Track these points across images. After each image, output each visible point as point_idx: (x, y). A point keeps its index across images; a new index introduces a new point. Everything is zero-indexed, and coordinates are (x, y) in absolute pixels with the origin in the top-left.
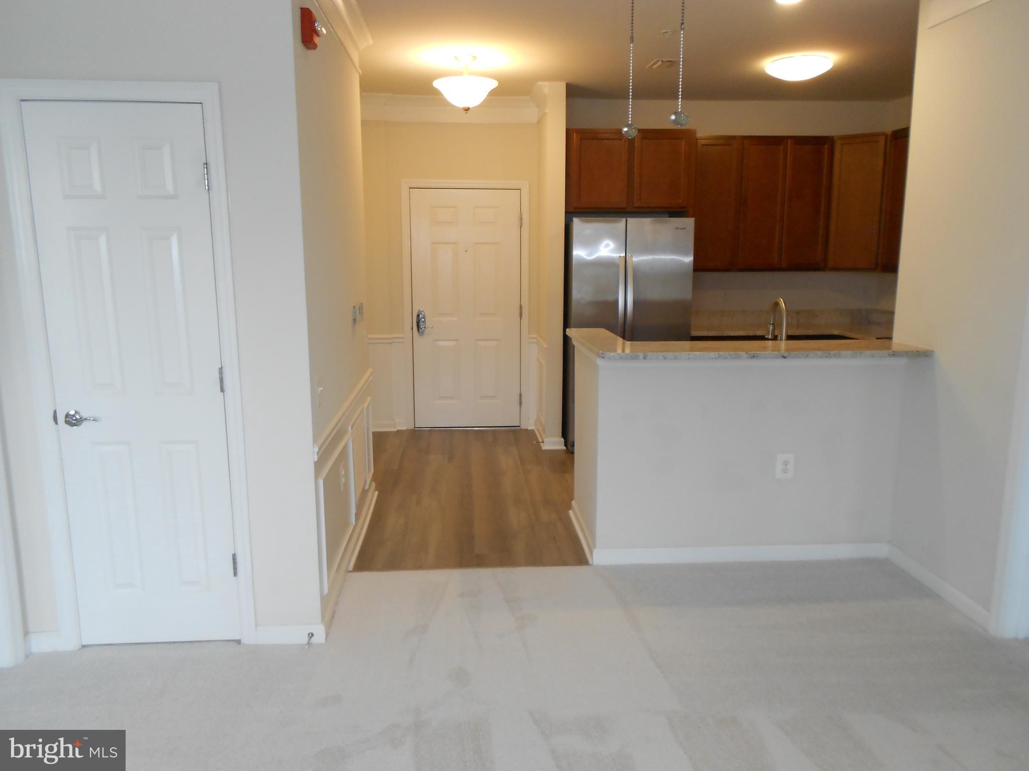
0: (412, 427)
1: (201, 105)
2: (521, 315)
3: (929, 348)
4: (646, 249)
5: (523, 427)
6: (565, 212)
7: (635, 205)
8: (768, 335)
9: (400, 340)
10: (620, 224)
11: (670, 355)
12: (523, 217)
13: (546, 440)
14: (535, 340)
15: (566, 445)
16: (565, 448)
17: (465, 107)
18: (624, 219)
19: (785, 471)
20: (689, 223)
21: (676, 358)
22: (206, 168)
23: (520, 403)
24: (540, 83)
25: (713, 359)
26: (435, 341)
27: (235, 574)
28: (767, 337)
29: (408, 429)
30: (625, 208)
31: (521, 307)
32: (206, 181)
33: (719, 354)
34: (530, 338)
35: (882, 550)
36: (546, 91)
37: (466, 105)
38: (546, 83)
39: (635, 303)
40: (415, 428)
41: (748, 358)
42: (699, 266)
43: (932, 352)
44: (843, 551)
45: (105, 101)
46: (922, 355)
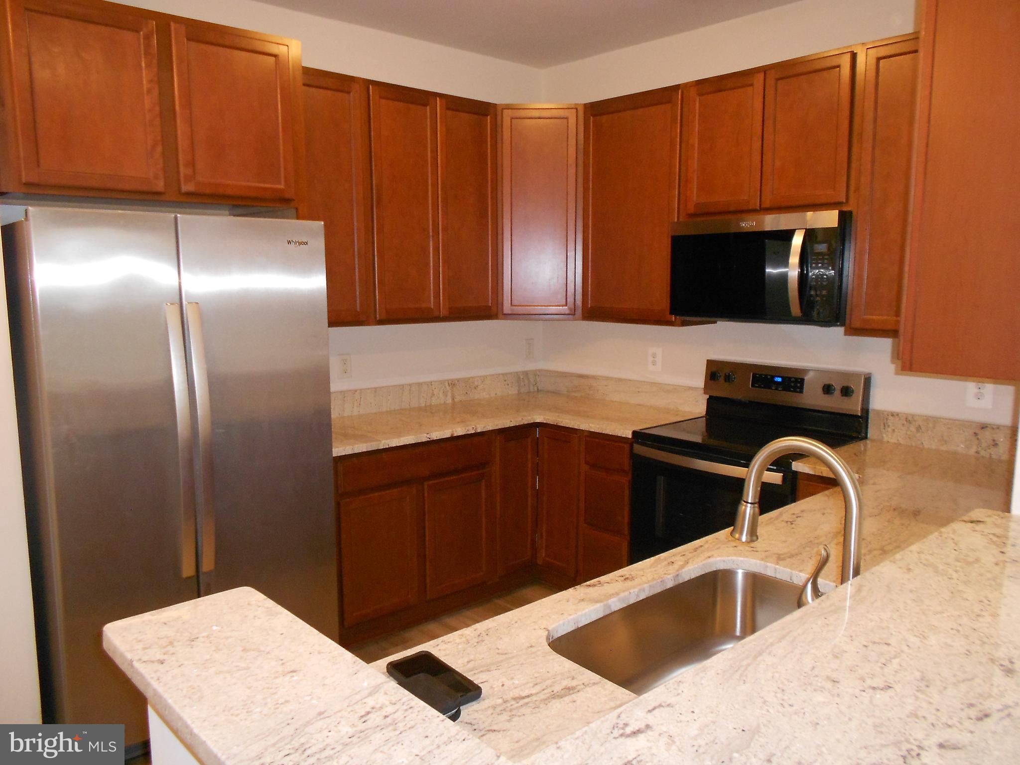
7: (185, 188)
20: (313, 232)
30: (158, 194)
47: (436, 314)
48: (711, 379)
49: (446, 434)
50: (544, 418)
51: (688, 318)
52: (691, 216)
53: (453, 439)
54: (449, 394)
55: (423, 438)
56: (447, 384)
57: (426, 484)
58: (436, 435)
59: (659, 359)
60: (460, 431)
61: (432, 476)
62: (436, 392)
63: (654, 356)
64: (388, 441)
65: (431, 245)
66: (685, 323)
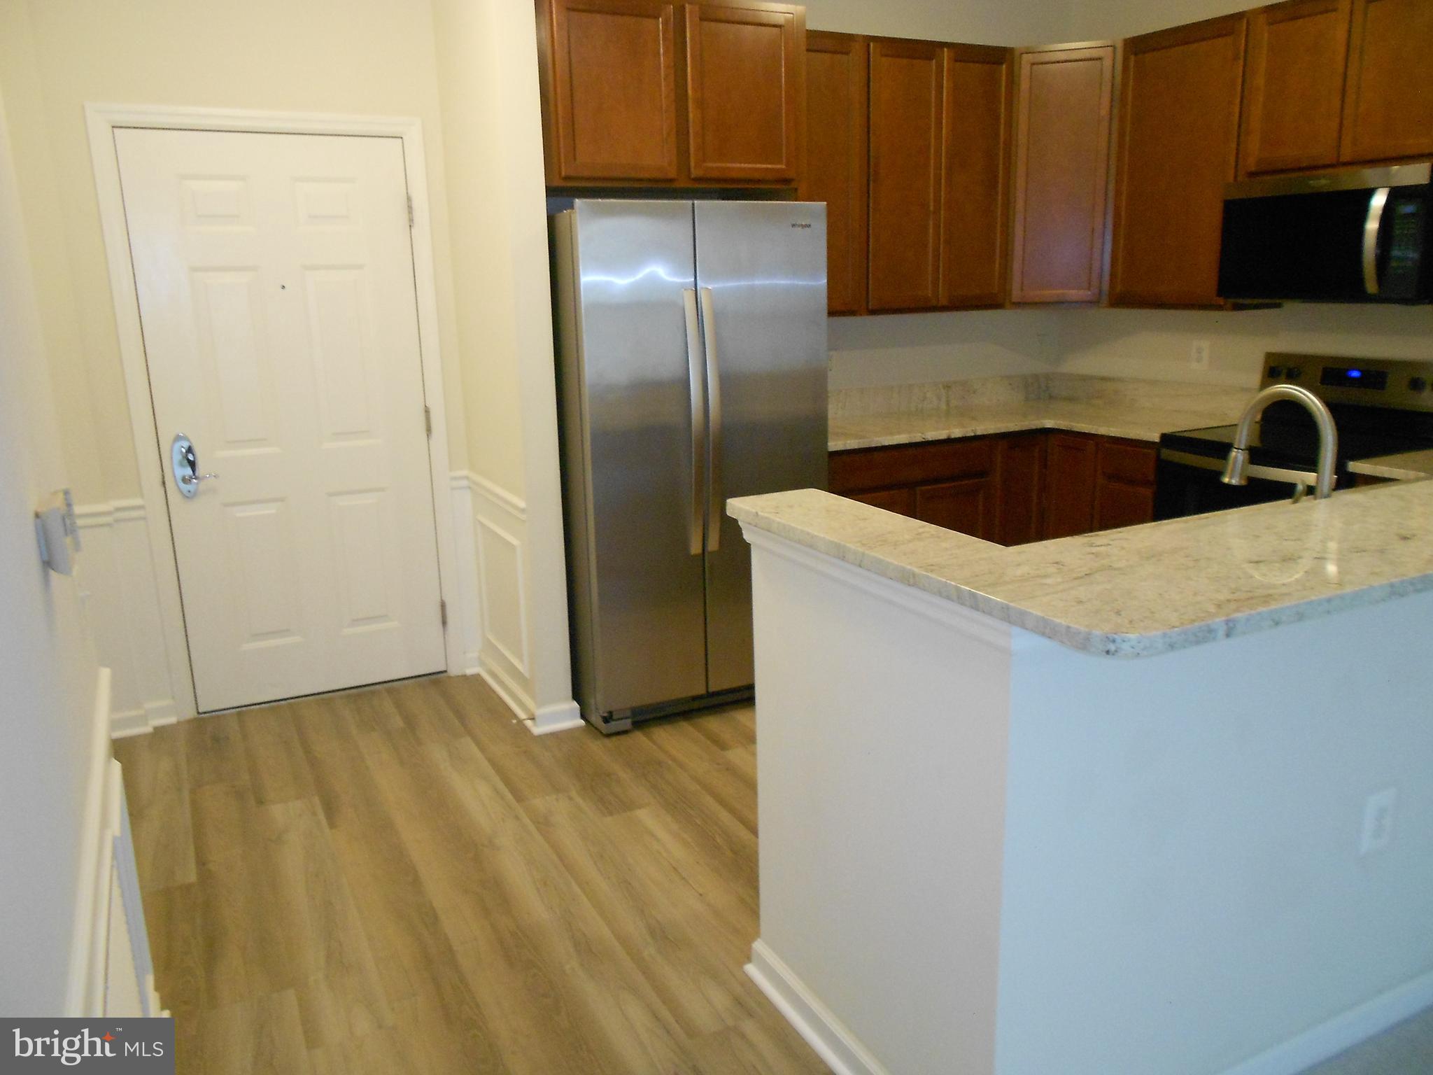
0: (190, 713)
2: (429, 430)
5: (454, 672)
7: (695, 173)
9: (135, 514)
12: (415, 204)
13: (539, 709)
14: (465, 483)
15: (583, 716)
16: (582, 722)
18: (690, 204)
20: (817, 212)
23: (444, 623)
26: (227, 505)
29: (182, 719)
30: (671, 180)
31: (427, 411)
34: (455, 479)
40: (198, 713)
47: (934, 303)
48: (1269, 376)
49: (942, 434)
50: (1056, 423)
51: (1241, 301)
52: (1252, 175)
53: (949, 441)
54: (944, 399)
55: (918, 437)
56: (941, 386)
57: (918, 489)
58: (932, 435)
59: (1205, 355)
60: (957, 433)
61: (925, 482)
62: (928, 395)
63: (1199, 351)
64: (880, 439)
65: (931, 223)
66: (1238, 307)
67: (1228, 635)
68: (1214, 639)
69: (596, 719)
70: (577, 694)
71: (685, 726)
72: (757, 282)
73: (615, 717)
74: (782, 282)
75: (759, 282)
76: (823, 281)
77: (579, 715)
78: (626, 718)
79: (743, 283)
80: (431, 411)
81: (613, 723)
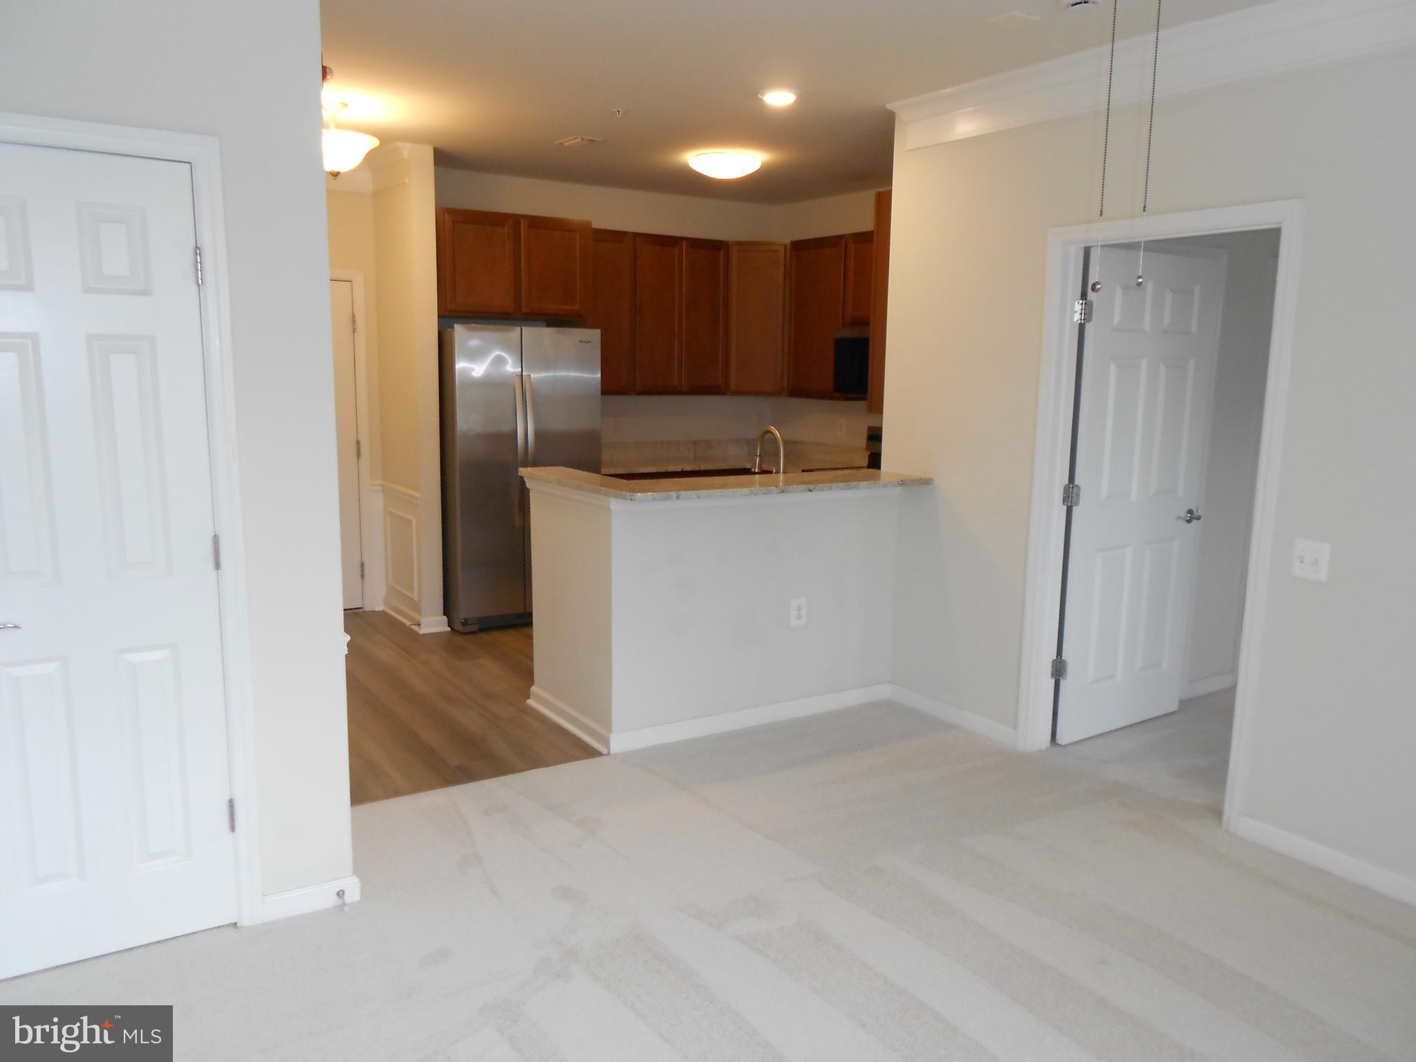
1: (189, 165)
2: (359, 454)
3: (928, 476)
4: (546, 365)
5: (368, 608)
6: (438, 316)
7: (524, 310)
8: (755, 468)
10: (514, 333)
11: (703, 493)
12: (358, 320)
13: (423, 621)
15: (450, 625)
16: (449, 628)
17: (333, 172)
18: (520, 328)
19: (799, 617)
20: (595, 335)
21: (709, 496)
22: (200, 254)
23: (363, 576)
24: (398, 144)
25: (744, 495)
27: (233, 828)
28: (753, 470)
31: (358, 443)
32: (200, 272)
33: (751, 490)
34: (373, 485)
35: (884, 692)
36: (406, 154)
37: (336, 169)
38: (408, 145)
39: (537, 435)
41: (777, 493)
42: (610, 387)
43: (932, 479)
44: (852, 698)
45: (112, 154)
46: (919, 484)
47: (679, 389)
52: (849, 324)
56: (690, 443)
62: (682, 448)
65: (676, 342)
66: (847, 399)
67: (678, 498)
68: (671, 499)
69: (458, 627)
70: (447, 611)
71: (512, 632)
72: (558, 374)
73: (469, 622)
74: (573, 374)
75: (559, 374)
76: (599, 375)
77: (447, 625)
78: (476, 624)
79: (550, 374)
80: (361, 442)
81: (468, 626)
